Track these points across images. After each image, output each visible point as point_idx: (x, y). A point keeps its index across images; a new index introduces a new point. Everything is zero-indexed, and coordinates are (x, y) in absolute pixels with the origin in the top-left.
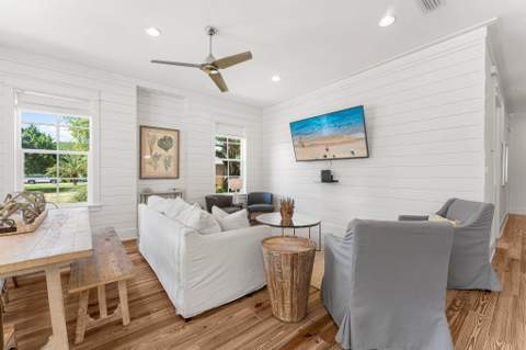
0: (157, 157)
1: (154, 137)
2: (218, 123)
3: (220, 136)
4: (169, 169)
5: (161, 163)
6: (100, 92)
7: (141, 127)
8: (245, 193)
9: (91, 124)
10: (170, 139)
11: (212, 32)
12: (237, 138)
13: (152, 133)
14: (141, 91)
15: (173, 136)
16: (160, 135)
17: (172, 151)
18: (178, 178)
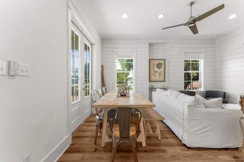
0: (156, 72)
1: (155, 63)
2: (185, 53)
3: (186, 59)
4: (161, 77)
5: (157, 74)
6: (137, 48)
7: (150, 60)
8: (202, 90)
9: (134, 61)
10: (161, 63)
11: (192, 3)
12: (197, 60)
13: (153, 62)
14: (150, 45)
15: (162, 62)
16: (157, 62)
17: (162, 69)
18: (164, 81)
